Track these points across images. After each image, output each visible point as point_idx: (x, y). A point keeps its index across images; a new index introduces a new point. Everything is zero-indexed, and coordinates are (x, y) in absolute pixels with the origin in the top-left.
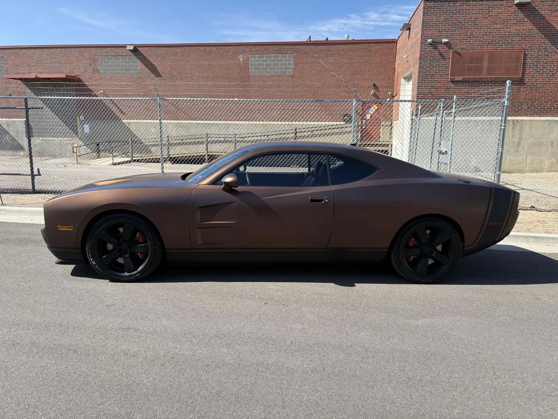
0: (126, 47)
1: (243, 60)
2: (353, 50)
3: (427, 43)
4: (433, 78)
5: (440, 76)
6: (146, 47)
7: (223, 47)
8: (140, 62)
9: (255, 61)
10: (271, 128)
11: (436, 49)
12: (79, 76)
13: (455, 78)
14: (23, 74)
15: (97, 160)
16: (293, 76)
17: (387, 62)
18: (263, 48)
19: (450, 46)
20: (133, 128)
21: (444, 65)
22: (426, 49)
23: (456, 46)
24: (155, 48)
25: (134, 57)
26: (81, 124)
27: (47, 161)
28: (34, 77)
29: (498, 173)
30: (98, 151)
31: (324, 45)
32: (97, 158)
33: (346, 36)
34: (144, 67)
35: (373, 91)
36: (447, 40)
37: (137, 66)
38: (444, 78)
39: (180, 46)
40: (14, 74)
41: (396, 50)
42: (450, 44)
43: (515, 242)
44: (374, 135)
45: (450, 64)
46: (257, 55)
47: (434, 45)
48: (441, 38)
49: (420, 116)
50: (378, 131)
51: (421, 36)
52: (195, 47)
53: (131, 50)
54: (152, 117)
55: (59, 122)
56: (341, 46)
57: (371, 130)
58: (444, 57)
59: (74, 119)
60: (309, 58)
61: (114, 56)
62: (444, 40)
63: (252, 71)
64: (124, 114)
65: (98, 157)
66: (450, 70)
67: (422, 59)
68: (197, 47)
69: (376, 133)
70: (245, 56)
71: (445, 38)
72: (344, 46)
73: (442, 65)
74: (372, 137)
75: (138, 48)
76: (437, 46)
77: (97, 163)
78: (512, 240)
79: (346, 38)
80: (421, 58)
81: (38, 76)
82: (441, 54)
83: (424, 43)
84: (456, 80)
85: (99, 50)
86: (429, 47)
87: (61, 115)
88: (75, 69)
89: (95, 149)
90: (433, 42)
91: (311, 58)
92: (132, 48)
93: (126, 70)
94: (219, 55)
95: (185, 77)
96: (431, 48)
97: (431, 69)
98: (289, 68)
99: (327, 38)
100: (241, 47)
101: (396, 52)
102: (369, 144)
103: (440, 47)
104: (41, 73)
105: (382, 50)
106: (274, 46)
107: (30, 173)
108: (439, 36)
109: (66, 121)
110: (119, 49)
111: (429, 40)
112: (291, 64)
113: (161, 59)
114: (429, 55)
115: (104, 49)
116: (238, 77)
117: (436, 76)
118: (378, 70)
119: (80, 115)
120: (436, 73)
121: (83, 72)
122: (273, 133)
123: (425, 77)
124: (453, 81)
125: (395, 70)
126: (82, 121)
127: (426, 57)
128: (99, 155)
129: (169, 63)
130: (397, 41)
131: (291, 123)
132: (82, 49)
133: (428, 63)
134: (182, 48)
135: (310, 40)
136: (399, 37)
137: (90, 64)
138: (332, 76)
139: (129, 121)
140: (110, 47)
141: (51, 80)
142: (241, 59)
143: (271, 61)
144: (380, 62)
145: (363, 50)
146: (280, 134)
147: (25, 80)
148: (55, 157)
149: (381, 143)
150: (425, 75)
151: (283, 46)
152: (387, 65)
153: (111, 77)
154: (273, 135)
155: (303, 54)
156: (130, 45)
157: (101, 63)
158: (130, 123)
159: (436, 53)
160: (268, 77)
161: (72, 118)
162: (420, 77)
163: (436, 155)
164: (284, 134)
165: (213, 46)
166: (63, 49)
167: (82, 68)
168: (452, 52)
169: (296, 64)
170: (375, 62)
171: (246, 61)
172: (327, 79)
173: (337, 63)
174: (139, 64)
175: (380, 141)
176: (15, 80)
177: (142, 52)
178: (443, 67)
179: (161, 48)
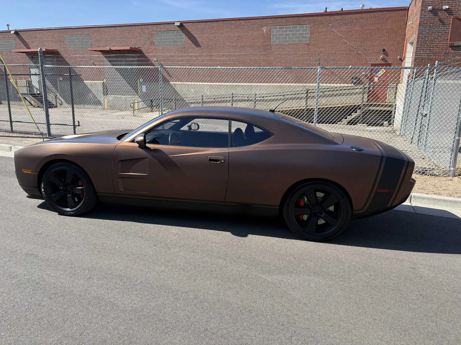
0: (174, 23)
1: (266, 31)
2: (366, 19)
3: (428, 10)
4: (432, 44)
5: (439, 42)
6: (189, 23)
7: (250, 21)
8: (184, 35)
9: (277, 32)
10: (287, 89)
11: (436, 15)
12: (140, 48)
13: (454, 43)
14: (102, 47)
15: (151, 113)
16: (308, 44)
17: (397, 28)
18: (284, 20)
19: (450, 12)
20: (177, 89)
21: (443, 31)
22: (425, 16)
23: (456, 12)
24: (196, 24)
25: (181, 31)
26: (140, 85)
27: (115, 113)
28: (108, 49)
29: (457, 138)
30: (152, 106)
31: (338, 15)
32: (150, 112)
33: (361, 5)
34: (188, 39)
35: (382, 56)
36: (447, 7)
37: (182, 38)
38: (443, 44)
39: (215, 21)
40: (96, 47)
41: (407, 17)
42: (451, 11)
43: (452, 207)
44: (380, 96)
45: (450, 29)
46: (278, 27)
47: (434, 12)
48: (442, 5)
49: (415, 79)
50: (385, 92)
51: (422, 4)
52: (227, 22)
53: (178, 26)
54: (193, 80)
55: (125, 83)
56: (354, 15)
57: (377, 92)
58: (444, 23)
59: (136, 81)
60: (324, 27)
61: (166, 31)
62: (445, 7)
63: (274, 40)
64: (171, 77)
65: (152, 111)
66: (449, 35)
67: (422, 26)
68: (229, 22)
69: (382, 94)
70: (268, 27)
71: (446, 5)
72: (357, 15)
73: (441, 31)
74: (379, 98)
75: (183, 24)
76: (438, 13)
77: (148, 116)
78: (449, 204)
79: (361, 7)
80: (420, 25)
81: (111, 48)
82: (441, 20)
83: (424, 10)
84: (455, 45)
85: (155, 27)
86: (429, 14)
87: (127, 78)
88: (138, 42)
89: (149, 104)
90: (433, 9)
91: (325, 27)
92: (178, 24)
93: (174, 42)
94: (247, 27)
95: (219, 47)
96: (431, 15)
97: (430, 35)
98: (306, 37)
99: (342, 9)
100: (265, 20)
101: (407, 19)
102: (375, 105)
103: (440, 14)
104: (114, 46)
105: (394, 17)
106: (293, 18)
107: (72, 124)
108: (440, 3)
109: (130, 83)
110: (169, 25)
111: (430, 8)
112: (308, 34)
113: (201, 32)
114: (429, 21)
115: (158, 26)
116: (262, 45)
117: (435, 42)
118: (389, 36)
119: (140, 78)
120: (435, 38)
121: (143, 45)
122: (288, 93)
123: (424, 42)
124: (452, 47)
125: (405, 36)
126: (142, 83)
127: (425, 24)
128: (152, 109)
129: (206, 36)
130: (408, 9)
131: (305, 85)
132: (143, 26)
133: (427, 29)
134: (218, 22)
135: (326, 11)
136: (410, 5)
137: (148, 38)
138: (344, 43)
139: (175, 83)
140: (163, 24)
141: (121, 51)
142: (265, 30)
143: (289, 31)
144: (391, 29)
145: (375, 18)
146: (294, 94)
147: (103, 52)
148: (121, 110)
149: (387, 103)
150: (424, 40)
151: (301, 18)
152: (397, 31)
153: (163, 48)
154: (288, 95)
155: (318, 24)
156: (178, 22)
157: (156, 37)
158: (175, 85)
159: (436, 19)
160: (287, 45)
161: (134, 80)
162: (419, 42)
163: (420, 116)
164: (298, 94)
165: (242, 20)
166: (130, 27)
167: (142, 42)
168: (453, 18)
169: (311, 33)
170: (386, 29)
171: (269, 32)
172: (340, 46)
173: (349, 31)
174: (184, 37)
175: (386, 102)
176: (97, 52)
177: (186, 27)
178: (442, 32)
179: (201, 23)
